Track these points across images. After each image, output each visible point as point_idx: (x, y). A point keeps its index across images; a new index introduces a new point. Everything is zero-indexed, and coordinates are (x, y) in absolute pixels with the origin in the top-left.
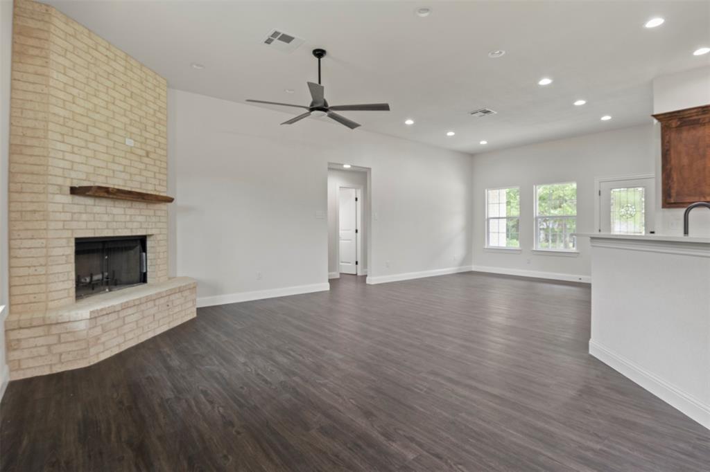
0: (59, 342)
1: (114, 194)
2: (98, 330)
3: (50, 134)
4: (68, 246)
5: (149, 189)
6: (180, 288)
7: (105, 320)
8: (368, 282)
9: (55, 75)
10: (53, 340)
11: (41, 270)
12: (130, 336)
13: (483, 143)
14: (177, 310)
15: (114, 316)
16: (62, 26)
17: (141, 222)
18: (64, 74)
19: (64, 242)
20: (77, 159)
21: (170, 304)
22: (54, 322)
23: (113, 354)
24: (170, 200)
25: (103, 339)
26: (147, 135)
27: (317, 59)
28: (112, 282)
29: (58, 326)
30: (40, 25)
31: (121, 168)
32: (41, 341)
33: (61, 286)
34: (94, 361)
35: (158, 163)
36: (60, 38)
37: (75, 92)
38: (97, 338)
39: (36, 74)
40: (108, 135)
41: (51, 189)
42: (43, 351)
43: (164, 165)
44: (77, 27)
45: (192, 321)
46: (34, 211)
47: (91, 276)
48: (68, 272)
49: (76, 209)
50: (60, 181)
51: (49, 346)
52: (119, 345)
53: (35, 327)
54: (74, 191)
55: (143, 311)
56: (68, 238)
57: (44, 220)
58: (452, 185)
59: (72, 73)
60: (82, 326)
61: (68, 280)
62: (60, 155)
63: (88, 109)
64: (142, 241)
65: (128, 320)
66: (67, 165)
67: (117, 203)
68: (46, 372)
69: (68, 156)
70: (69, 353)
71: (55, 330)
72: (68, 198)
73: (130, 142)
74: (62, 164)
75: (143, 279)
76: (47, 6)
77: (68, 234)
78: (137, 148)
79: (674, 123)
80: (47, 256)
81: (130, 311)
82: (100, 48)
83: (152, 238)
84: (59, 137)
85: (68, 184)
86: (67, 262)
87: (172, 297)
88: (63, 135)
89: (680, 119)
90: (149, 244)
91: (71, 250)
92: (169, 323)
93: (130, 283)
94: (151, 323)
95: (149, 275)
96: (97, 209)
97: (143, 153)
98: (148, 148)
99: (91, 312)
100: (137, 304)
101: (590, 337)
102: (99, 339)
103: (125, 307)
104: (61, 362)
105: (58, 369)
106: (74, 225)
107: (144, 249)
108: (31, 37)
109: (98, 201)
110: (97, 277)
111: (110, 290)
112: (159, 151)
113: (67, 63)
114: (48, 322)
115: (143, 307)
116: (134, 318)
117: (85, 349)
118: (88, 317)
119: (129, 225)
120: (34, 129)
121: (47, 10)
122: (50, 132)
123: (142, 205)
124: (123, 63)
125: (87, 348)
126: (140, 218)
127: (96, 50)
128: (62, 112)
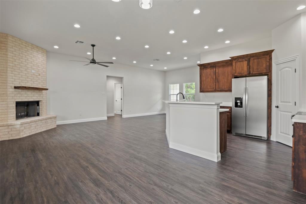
0: (11, 131)
1: (28, 88)
2: (23, 128)
3: (8, 72)
4: (14, 104)
5: (40, 86)
6: (50, 117)
7: (25, 125)
8: (123, 117)
9: (9, 54)
10: (10, 130)
11: (6, 111)
12: (33, 131)
13: (165, 68)
14: (49, 124)
15: (27, 125)
16: (12, 39)
17: (37, 96)
18: (12, 53)
19: (12, 103)
20: (16, 78)
21: (47, 122)
22: (10, 125)
23: (27, 135)
24: (47, 89)
25: (24, 131)
26: (39, 69)
27: (92, 47)
28: (28, 115)
29: (11, 126)
30: (5, 40)
31: (30, 80)
32: (6, 130)
33: (12, 115)
34: (22, 137)
35: (43, 77)
36: (11, 43)
37: (15, 58)
38: (23, 130)
39: (4, 54)
40: (26, 70)
41: (8, 87)
42: (7, 133)
43: (45, 78)
44: (16, 38)
45: (55, 128)
46: (4, 94)
47: (21, 113)
48: (14, 112)
49: (16, 93)
50: (11, 85)
51: (8, 132)
52: (29, 133)
53: (4, 126)
54: (15, 88)
55: (37, 124)
56: (13, 102)
57: (6, 96)
58: (157, 82)
59: (15, 53)
60: (18, 126)
61: (14, 114)
62: (11, 77)
63: (20, 63)
64: (37, 103)
65: (32, 126)
66: (13, 80)
67: (29, 91)
68: (8, 139)
69: (14, 77)
70: (14, 134)
71: (10, 127)
72: (14, 90)
73: (33, 71)
74: (12, 80)
75: (38, 115)
76: (7, 34)
77: (14, 100)
78: (36, 73)
79: (202, 67)
80: (8, 107)
81: (33, 123)
82: (23, 44)
83: (41, 102)
84: (11, 72)
85: (13, 86)
86: (13, 109)
87: (47, 120)
88: (12, 71)
89: (204, 66)
90: (40, 103)
91: (14, 105)
92: (46, 128)
93: (34, 116)
94: (40, 127)
95: (40, 113)
96: (22, 93)
97: (38, 75)
98: (40, 73)
99: (21, 123)
100: (35, 122)
101: (166, 129)
102: (23, 131)
103: (31, 122)
104: (12, 136)
105: (11, 138)
106: (15, 98)
107: (38, 105)
108: (3, 44)
109: (23, 90)
110: (22, 114)
111: (27, 118)
112: (44, 73)
113: (13, 50)
114: (8, 125)
115: (37, 122)
116: (34, 125)
117: (19, 133)
118: (20, 124)
119: (33, 97)
120: (3, 70)
121: (7, 35)
122: (8, 71)
123: (38, 91)
124: (31, 47)
125: (20, 133)
126: (37, 95)
127: (22, 44)
128: (11, 65)
